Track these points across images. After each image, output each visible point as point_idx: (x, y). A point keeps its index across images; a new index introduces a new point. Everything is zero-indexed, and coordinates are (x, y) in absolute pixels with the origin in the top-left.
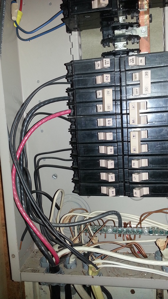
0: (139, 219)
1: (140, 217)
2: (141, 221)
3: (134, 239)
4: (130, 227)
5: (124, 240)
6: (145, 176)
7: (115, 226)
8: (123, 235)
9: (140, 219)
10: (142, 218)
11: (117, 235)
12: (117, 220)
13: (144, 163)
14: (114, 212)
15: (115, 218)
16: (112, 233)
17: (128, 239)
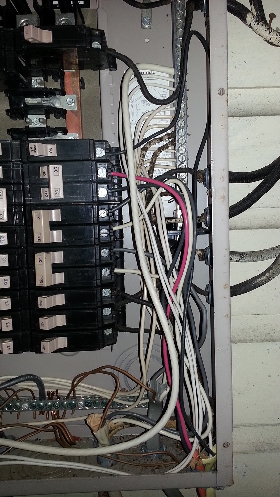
0: (71, 385)
1: (71, 382)
2: (73, 386)
3: (63, 417)
4: (59, 397)
5: (48, 419)
6: (60, 320)
7: (35, 399)
8: (48, 412)
9: (73, 383)
10: (75, 383)
11: (37, 412)
12: (36, 389)
13: (59, 300)
14: (29, 377)
15: (32, 386)
16: (28, 410)
17: (54, 418)
